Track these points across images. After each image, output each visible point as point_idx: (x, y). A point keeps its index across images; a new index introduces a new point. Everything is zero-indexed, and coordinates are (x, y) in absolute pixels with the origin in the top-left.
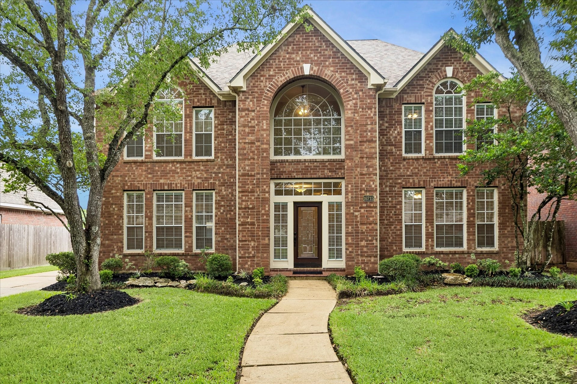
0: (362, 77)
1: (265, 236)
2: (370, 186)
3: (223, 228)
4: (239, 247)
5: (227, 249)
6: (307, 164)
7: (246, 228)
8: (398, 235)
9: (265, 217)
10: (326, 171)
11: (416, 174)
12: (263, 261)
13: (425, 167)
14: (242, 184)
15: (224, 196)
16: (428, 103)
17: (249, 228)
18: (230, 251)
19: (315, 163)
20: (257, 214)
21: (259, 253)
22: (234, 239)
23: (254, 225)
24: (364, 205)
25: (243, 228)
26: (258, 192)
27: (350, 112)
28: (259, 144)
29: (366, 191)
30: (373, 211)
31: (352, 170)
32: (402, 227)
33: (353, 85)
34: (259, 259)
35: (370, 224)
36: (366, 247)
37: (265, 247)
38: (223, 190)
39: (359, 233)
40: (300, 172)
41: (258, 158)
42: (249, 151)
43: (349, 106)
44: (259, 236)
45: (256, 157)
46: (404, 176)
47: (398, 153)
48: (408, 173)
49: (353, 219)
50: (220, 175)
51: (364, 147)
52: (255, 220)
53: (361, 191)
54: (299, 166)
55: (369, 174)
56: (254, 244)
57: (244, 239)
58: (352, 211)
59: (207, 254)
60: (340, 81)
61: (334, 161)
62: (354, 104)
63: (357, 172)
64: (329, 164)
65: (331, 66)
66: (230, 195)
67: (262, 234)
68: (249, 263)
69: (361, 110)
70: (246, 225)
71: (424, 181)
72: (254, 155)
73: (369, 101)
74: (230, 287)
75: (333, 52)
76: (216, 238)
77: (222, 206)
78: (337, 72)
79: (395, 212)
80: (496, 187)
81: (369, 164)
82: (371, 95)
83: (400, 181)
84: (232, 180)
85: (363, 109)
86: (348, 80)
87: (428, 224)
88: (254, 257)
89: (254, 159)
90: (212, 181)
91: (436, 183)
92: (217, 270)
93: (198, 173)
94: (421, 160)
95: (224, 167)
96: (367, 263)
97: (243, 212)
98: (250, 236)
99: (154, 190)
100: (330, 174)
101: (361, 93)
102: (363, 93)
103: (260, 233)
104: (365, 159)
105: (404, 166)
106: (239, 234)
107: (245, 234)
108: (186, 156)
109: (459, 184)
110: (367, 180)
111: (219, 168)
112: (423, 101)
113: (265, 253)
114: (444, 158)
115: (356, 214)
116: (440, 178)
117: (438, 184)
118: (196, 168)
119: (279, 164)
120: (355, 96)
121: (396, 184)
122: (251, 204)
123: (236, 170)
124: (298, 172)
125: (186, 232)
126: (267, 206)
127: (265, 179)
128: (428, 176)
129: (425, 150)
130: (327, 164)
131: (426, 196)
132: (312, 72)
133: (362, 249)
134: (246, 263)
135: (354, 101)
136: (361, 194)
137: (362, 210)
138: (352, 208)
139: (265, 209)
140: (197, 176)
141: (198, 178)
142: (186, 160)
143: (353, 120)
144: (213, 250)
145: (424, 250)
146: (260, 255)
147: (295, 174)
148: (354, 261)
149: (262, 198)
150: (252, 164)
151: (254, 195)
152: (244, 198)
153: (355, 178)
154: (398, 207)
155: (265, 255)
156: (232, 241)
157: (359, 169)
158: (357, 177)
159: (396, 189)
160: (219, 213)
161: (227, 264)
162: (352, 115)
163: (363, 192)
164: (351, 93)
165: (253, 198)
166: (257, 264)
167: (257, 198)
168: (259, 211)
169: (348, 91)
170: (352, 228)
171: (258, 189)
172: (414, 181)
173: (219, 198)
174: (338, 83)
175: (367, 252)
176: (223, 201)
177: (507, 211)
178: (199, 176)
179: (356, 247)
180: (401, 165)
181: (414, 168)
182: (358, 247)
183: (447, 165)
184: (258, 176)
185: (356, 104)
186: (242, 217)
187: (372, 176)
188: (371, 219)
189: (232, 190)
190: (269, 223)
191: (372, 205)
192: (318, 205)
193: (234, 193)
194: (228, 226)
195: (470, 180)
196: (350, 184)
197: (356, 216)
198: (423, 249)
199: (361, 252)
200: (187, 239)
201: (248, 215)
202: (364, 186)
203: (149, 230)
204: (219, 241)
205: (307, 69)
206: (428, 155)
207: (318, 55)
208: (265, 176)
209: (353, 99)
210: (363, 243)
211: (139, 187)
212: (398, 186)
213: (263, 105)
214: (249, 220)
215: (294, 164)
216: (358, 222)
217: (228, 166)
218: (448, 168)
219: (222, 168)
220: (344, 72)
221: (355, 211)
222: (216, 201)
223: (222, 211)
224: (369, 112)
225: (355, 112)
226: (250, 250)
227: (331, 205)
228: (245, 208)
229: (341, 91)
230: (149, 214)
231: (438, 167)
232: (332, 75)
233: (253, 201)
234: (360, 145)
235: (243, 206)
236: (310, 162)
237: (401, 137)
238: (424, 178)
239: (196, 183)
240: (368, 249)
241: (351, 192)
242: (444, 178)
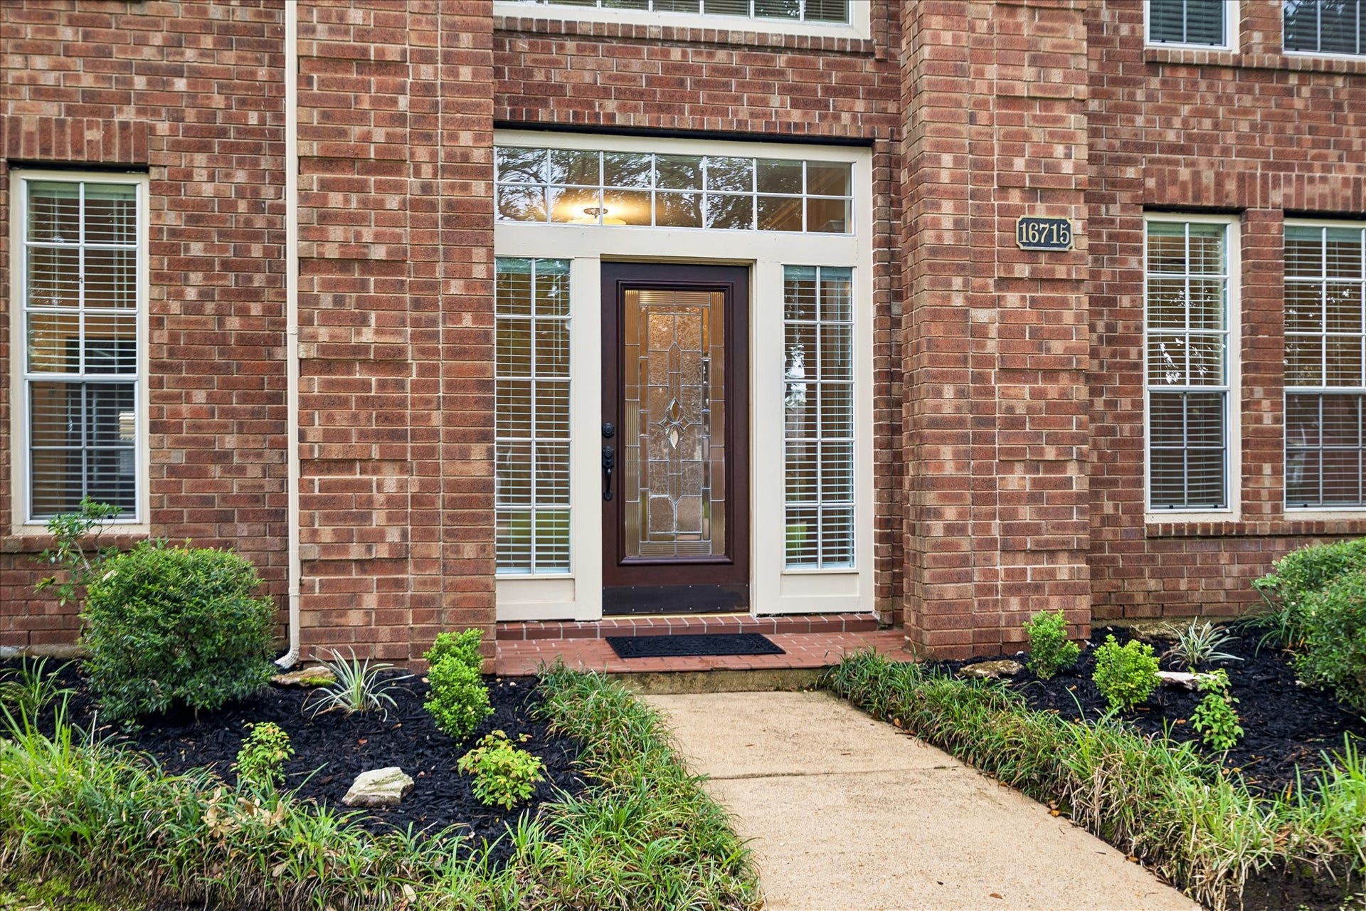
1: (465, 437)
2: (1052, 168)
3: (200, 396)
4: (305, 503)
5: (225, 518)
6: (676, 54)
7: (348, 385)
9: (467, 321)
10: (775, 100)
11: (1206, 143)
12: (454, 587)
13: (1245, 112)
14: (325, 116)
15: (204, 205)
17: (366, 385)
18: (243, 529)
19: (721, 55)
20: (417, 304)
21: (428, 536)
22: (272, 456)
23: (402, 367)
24: (1022, 270)
25: (329, 385)
26: (427, 170)
29: (1032, 194)
30: (1064, 303)
32: (1140, 405)
34: (434, 572)
35: (1051, 374)
36: (1033, 498)
37: (467, 503)
38: (200, 175)
39: (991, 422)
40: (641, 94)
44: (434, 434)
46: (1150, 148)
47: (1125, 30)
48: (1171, 136)
49: (961, 346)
50: (180, 84)
52: (404, 339)
53: (1003, 188)
54: (636, 65)
55: (1047, 102)
56: (402, 486)
57: (336, 451)
58: (958, 301)
59: (93, 549)
61: (816, 51)
63: (981, 86)
64: (790, 63)
66: (242, 206)
67: (449, 420)
68: (371, 600)
70: (348, 366)
71: (1241, 178)
76: (155, 449)
77: (193, 264)
79: (1110, 327)
81: (1046, 44)
83: (1131, 173)
84: (253, 119)
87: (1253, 392)
88: (398, 561)
90: (128, 114)
91: (1291, 191)
92: (163, 664)
93: (39, 62)
94: (1228, 75)
95: (207, 42)
96: (1037, 588)
97: (327, 286)
98: (378, 435)
100: (796, 116)
103: (437, 418)
104: (1023, 17)
105: (1150, 97)
106: (305, 421)
107: (341, 418)
110: (1038, 135)
111: (175, 44)
113: (468, 535)
114: (1330, 73)
115: (981, 315)
116: (1309, 168)
117: (1300, 194)
118: (28, 32)
119: (522, 44)
121: (1115, 184)
122: (379, 238)
123: (278, 61)
124: (627, 96)
127: (465, 89)
128: (1256, 154)
129: (1243, 27)
130: (781, 60)
131: (1245, 255)
133: (1012, 514)
134: (353, 601)
136: (1005, 211)
137: (1012, 299)
138: (957, 282)
139: (466, 276)
140: (33, 82)
141: (41, 93)
144: (138, 523)
145: (1235, 518)
146: (435, 549)
147: (611, 105)
148: (968, 578)
149: (450, 205)
151: (398, 188)
152: (335, 200)
153: (972, 119)
154: (1125, 301)
155: (470, 550)
156: (254, 471)
157: (992, 71)
158: (983, 116)
159: (1115, 210)
160: (175, 307)
161: (234, 621)
163: (1015, 198)
165: (392, 202)
166: (417, 602)
167: (415, 205)
168: (433, 286)
170: (960, 394)
171: (422, 153)
172: (1196, 176)
173: (172, 219)
175: (1033, 529)
176: (201, 237)
178: (50, 79)
179: (977, 500)
180: (1140, 95)
181: (1200, 113)
182: (989, 500)
183: (1338, 106)
184: (426, 72)
186: (327, 319)
187: (1059, 110)
188: (1057, 347)
189: (257, 175)
191: (1061, 272)
192: (727, 277)
193: (268, 192)
194: (229, 385)
196: (948, 148)
197: (980, 331)
198: (1232, 512)
199: (1007, 529)
201: (360, 303)
202: (1019, 164)
204: (173, 470)
206: (1257, 51)
208: (466, 73)
210: (1017, 480)
212: (1123, 196)
214: (368, 336)
215: (610, 53)
216: (986, 361)
217: (227, 34)
218: (1344, 121)
219: (194, 43)
221: (973, 303)
222: (155, 232)
223: (191, 294)
226: (378, 518)
227: (797, 284)
228: (343, 264)
231: (1302, 116)
233: (395, 222)
235: (332, 252)
236: (695, 43)
238: (1239, 164)
239: (29, 124)
240: (1041, 513)
241: (954, 195)
242: (1326, 169)
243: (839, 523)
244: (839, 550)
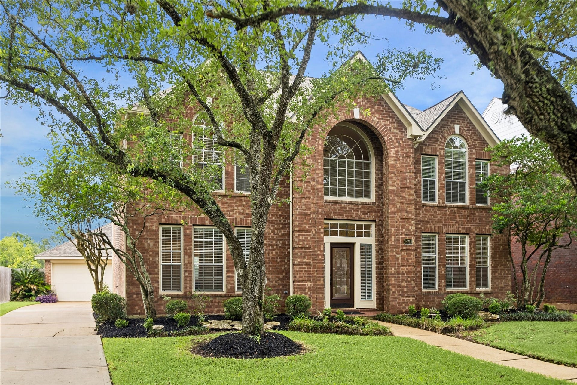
0: (402, 128)
1: (320, 277)
2: (409, 230)
6: (343, 205)
7: (302, 268)
8: (418, 277)
9: (320, 257)
10: (359, 213)
11: (432, 220)
12: (318, 302)
13: (439, 214)
14: (299, 224)
16: (441, 156)
17: (305, 268)
19: (350, 205)
20: (313, 255)
21: (314, 293)
23: (310, 265)
24: (405, 248)
25: (300, 268)
26: (314, 232)
27: (393, 159)
28: (314, 183)
29: (406, 235)
30: (411, 254)
31: (395, 214)
32: (421, 269)
33: (394, 133)
34: (315, 299)
35: (409, 266)
36: (406, 287)
37: (320, 288)
39: (400, 274)
40: (337, 213)
41: (314, 197)
42: (305, 190)
43: (392, 153)
44: (315, 276)
45: (312, 197)
46: (423, 221)
47: (419, 201)
48: (426, 219)
49: (395, 261)
51: (404, 193)
52: (311, 261)
53: (402, 234)
54: (336, 207)
55: (408, 219)
56: (311, 285)
57: (301, 279)
58: (395, 254)
60: (384, 129)
61: (366, 204)
62: (396, 152)
63: (398, 217)
64: (362, 207)
65: (377, 113)
66: (272, 234)
67: (317, 274)
69: (401, 158)
70: (302, 265)
71: (438, 227)
72: (309, 194)
73: (408, 150)
75: (378, 100)
78: (381, 119)
79: (416, 255)
80: (490, 235)
81: (408, 209)
82: (410, 145)
83: (420, 226)
84: (274, 218)
85: (403, 157)
86: (390, 128)
87: (441, 267)
88: (310, 297)
89: (309, 198)
91: (447, 229)
93: (240, 208)
94: (436, 208)
96: (407, 302)
97: (300, 252)
98: (307, 277)
99: (194, 225)
100: (363, 216)
101: (401, 142)
102: (403, 142)
103: (315, 274)
104: (404, 205)
105: (423, 212)
107: (302, 274)
108: (227, 189)
109: (464, 231)
112: (438, 153)
113: (321, 293)
114: (454, 207)
115: (398, 256)
116: (450, 225)
118: (238, 203)
120: (397, 144)
122: (307, 244)
124: (335, 213)
125: (228, 272)
126: (322, 246)
127: (320, 219)
128: (441, 222)
129: (439, 198)
130: (360, 206)
131: (439, 241)
132: (361, 117)
133: (403, 290)
135: (396, 149)
136: (402, 238)
137: (403, 253)
138: (395, 250)
139: (320, 250)
140: (239, 212)
141: (240, 214)
142: (228, 193)
143: (395, 167)
145: (437, 291)
146: (315, 296)
147: (332, 215)
148: (396, 301)
149: (318, 238)
150: (308, 204)
151: (310, 235)
152: (301, 237)
153: (397, 222)
154: (419, 250)
155: (321, 296)
157: (400, 214)
158: (398, 222)
159: (417, 233)
162: (395, 162)
163: (403, 236)
164: (393, 141)
165: (309, 238)
167: (312, 238)
168: (315, 252)
169: (391, 139)
170: (395, 269)
171: (313, 229)
172: (431, 226)
174: (383, 130)
175: (406, 292)
177: (498, 256)
178: (241, 211)
179: (398, 287)
180: (421, 212)
181: (431, 215)
183: (455, 213)
184: (314, 216)
185: (397, 152)
187: (410, 221)
188: (410, 261)
190: (324, 263)
191: (411, 248)
195: (472, 228)
196: (393, 227)
197: (398, 258)
198: (437, 290)
199: (402, 292)
200: (229, 279)
201: (304, 255)
202: (404, 230)
203: (189, 269)
205: (357, 114)
206: (441, 203)
207: (366, 101)
209: (395, 147)
210: (404, 284)
211: (177, 221)
212: (418, 231)
213: (318, 144)
214: (305, 260)
215: (332, 205)
216: (399, 264)
218: (456, 216)
220: (387, 120)
221: (397, 253)
224: (408, 160)
225: (397, 159)
226: (307, 290)
227: (362, 246)
228: (302, 248)
229: (386, 138)
230: (188, 251)
231: (449, 215)
232: (378, 122)
233: (309, 241)
234: (401, 191)
235: (300, 246)
236: (346, 203)
237: (421, 185)
238: (438, 224)
239: (238, 220)
240: (408, 290)
241: (394, 235)
242: (453, 225)
243: (369, 291)
244: (369, 297)
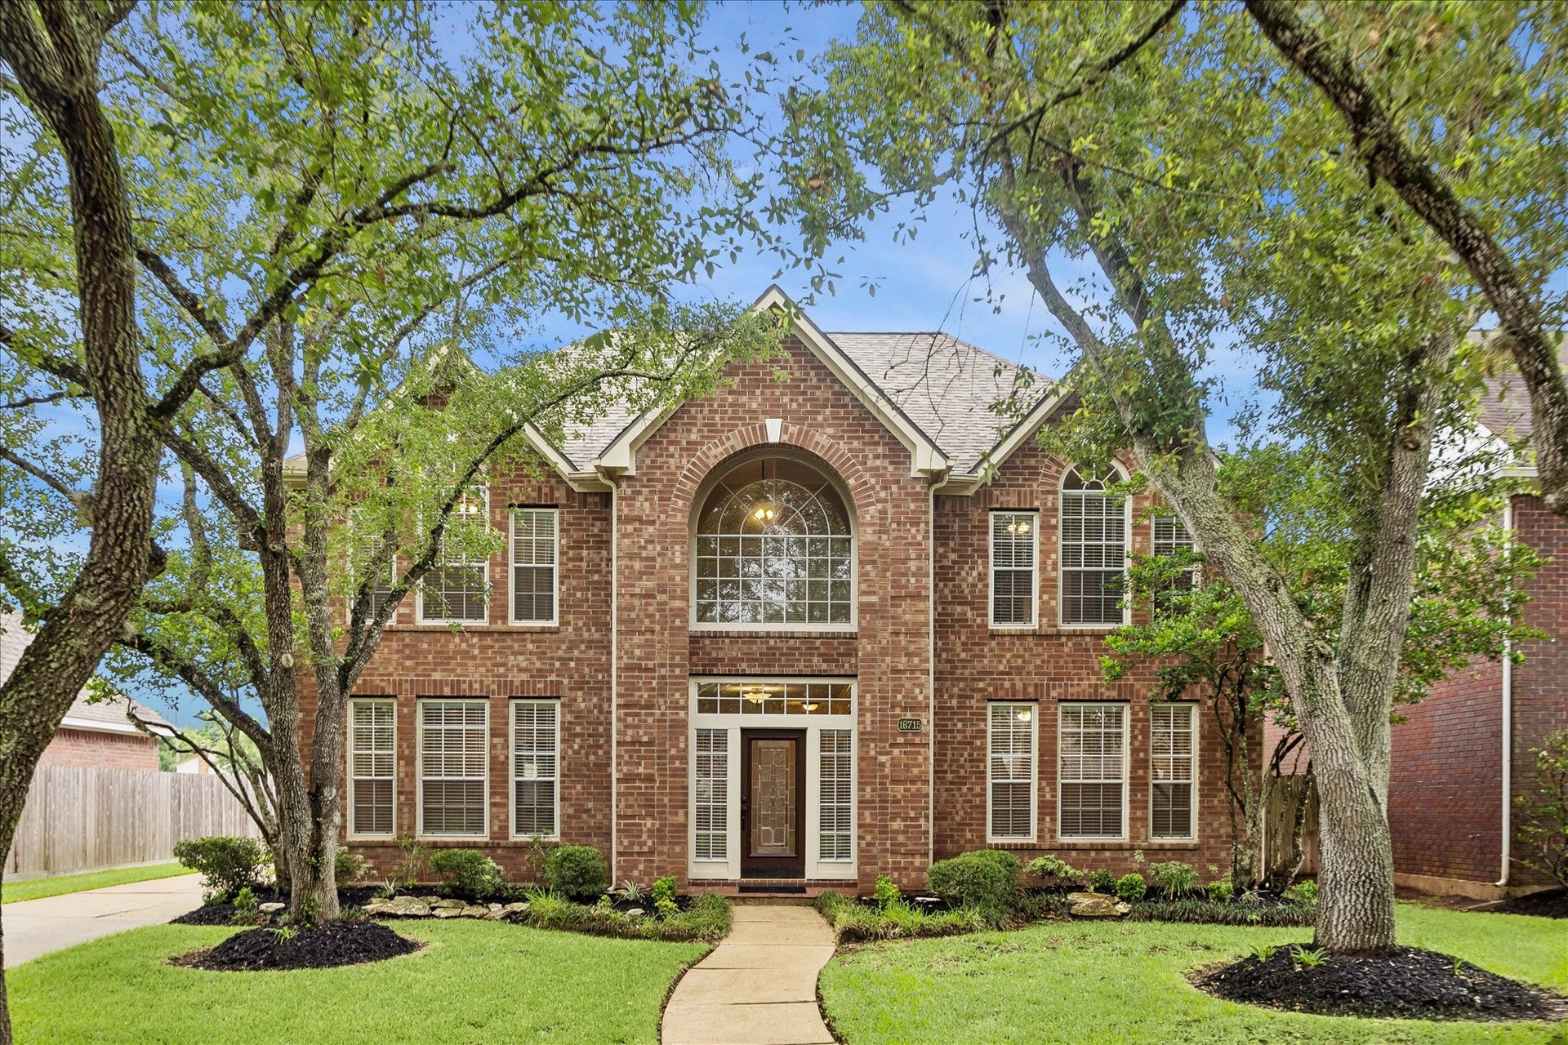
0: (899, 452)
1: (676, 807)
2: (914, 698)
3: (579, 787)
4: (618, 831)
5: (588, 835)
6: (772, 642)
7: (634, 788)
8: (977, 807)
9: (677, 764)
10: (815, 660)
11: (1019, 670)
12: (672, 863)
13: (1039, 655)
15: (581, 711)
16: (1046, 510)
17: (640, 788)
18: (595, 839)
19: (792, 641)
20: (659, 758)
21: (662, 843)
22: (606, 811)
23: (653, 781)
24: (901, 740)
26: (663, 708)
27: (869, 530)
28: (664, 597)
29: (905, 709)
30: (919, 753)
31: (874, 660)
32: (984, 789)
33: (877, 468)
34: (664, 857)
35: (913, 782)
37: (677, 832)
38: (580, 700)
39: (887, 802)
40: (757, 660)
41: (663, 629)
42: (642, 615)
43: (868, 517)
44: (665, 806)
45: (657, 628)
46: (992, 673)
47: (979, 620)
48: (1001, 668)
49: (874, 771)
50: (572, 664)
51: (900, 610)
52: (654, 771)
53: (893, 707)
54: (754, 647)
55: (912, 671)
56: (653, 825)
57: (629, 812)
58: (872, 753)
59: (544, 846)
60: (849, 459)
61: (834, 638)
62: (880, 512)
63: (884, 666)
64: (822, 644)
65: (830, 426)
66: (596, 712)
67: (670, 801)
68: (641, 867)
69: (894, 526)
70: (634, 781)
71: (1036, 685)
72: (652, 622)
73: (912, 506)
74: (607, 917)
75: (834, 393)
76: (562, 807)
77: (577, 735)
78: (842, 438)
79: (971, 755)
80: (1197, 701)
81: (912, 648)
82: (918, 493)
83: (981, 685)
84: (600, 677)
85: (899, 524)
86: (865, 457)
87: (1044, 783)
88: (651, 853)
89: (652, 632)
90: (553, 677)
91: (1062, 691)
92: (574, 881)
93: (520, 658)
94: (1030, 639)
95: (583, 647)
96: (906, 869)
97: (627, 751)
98: (644, 806)
99: (418, 697)
100: (824, 666)
101: (894, 488)
102: (900, 488)
103: (666, 800)
104: (902, 637)
105: (991, 650)
106: (618, 801)
107: (631, 800)
108: (493, 619)
109: (1114, 694)
110: (908, 685)
111: (570, 649)
112: (1036, 504)
113: (677, 843)
114: (1082, 634)
115: (883, 758)
116: (1072, 680)
117: (1066, 692)
118: (516, 646)
119: (707, 642)
120: (883, 494)
121: (973, 690)
122: (645, 734)
123: (610, 653)
124: (751, 661)
125: (493, 794)
126: (682, 738)
127: (677, 677)
128: (1045, 674)
129: (1041, 615)
130: (818, 643)
131: (1040, 720)
132: (785, 438)
133: (895, 839)
134: (635, 867)
135: (880, 506)
136: (893, 716)
137: (896, 752)
138: (872, 745)
139: (677, 746)
140: (518, 666)
141: (521, 670)
142: (494, 627)
143: (876, 549)
144: (555, 837)
145: (1034, 841)
146: (665, 848)
147: (744, 665)
148: (876, 864)
149: (671, 721)
150: (649, 644)
151: (652, 715)
152: (630, 720)
153: (880, 679)
154: (978, 743)
155: (678, 849)
156: (599, 817)
157: (888, 659)
158: (884, 678)
159: (973, 702)
160: (570, 752)
161: (596, 869)
162: (875, 538)
163: (898, 711)
164: (873, 488)
165: (650, 720)
166: (658, 868)
167: (658, 721)
168: (665, 751)
169: (865, 483)
170: (873, 790)
171: (661, 701)
172: (1013, 685)
173: (569, 718)
174: (843, 464)
175: (905, 845)
176: (580, 724)
177: (1218, 755)
178: (524, 665)
179: (880, 833)
180: (986, 649)
181: (1015, 656)
182: (886, 833)
183: (1087, 650)
184: (663, 671)
185: (883, 512)
186: (626, 763)
187: (918, 674)
188: (916, 771)
189: (601, 699)
190: (686, 776)
191: (917, 740)
192: (798, 736)
193: (605, 706)
195: (1138, 685)
196: (869, 691)
197: (882, 765)
198: (1032, 839)
199: (893, 845)
200: (495, 810)
201: (638, 758)
202: (899, 697)
203: (407, 788)
204: (569, 816)
205: (774, 431)
206: (1045, 627)
207: (800, 398)
208: (677, 671)
209: (878, 501)
210: (897, 825)
211: (383, 689)
212: (977, 696)
213: (674, 510)
214: (641, 770)
215: (744, 643)
216: (886, 777)
217: (590, 644)
219: (577, 647)
220: (858, 438)
221: (881, 753)
222: (563, 723)
223: (576, 747)
224: (913, 530)
225: (883, 530)
226: (644, 837)
227: (826, 737)
228: (633, 743)
229: (852, 482)
230: (407, 752)
231: (1068, 656)
232: (831, 446)
233: (651, 727)
234: (893, 606)
235: (628, 739)
236: (781, 637)
237: (986, 586)
238: (1036, 679)
239: (517, 682)
240: (908, 838)
241: (871, 710)
242: (1081, 679)
243: (844, 841)
244: (844, 853)
